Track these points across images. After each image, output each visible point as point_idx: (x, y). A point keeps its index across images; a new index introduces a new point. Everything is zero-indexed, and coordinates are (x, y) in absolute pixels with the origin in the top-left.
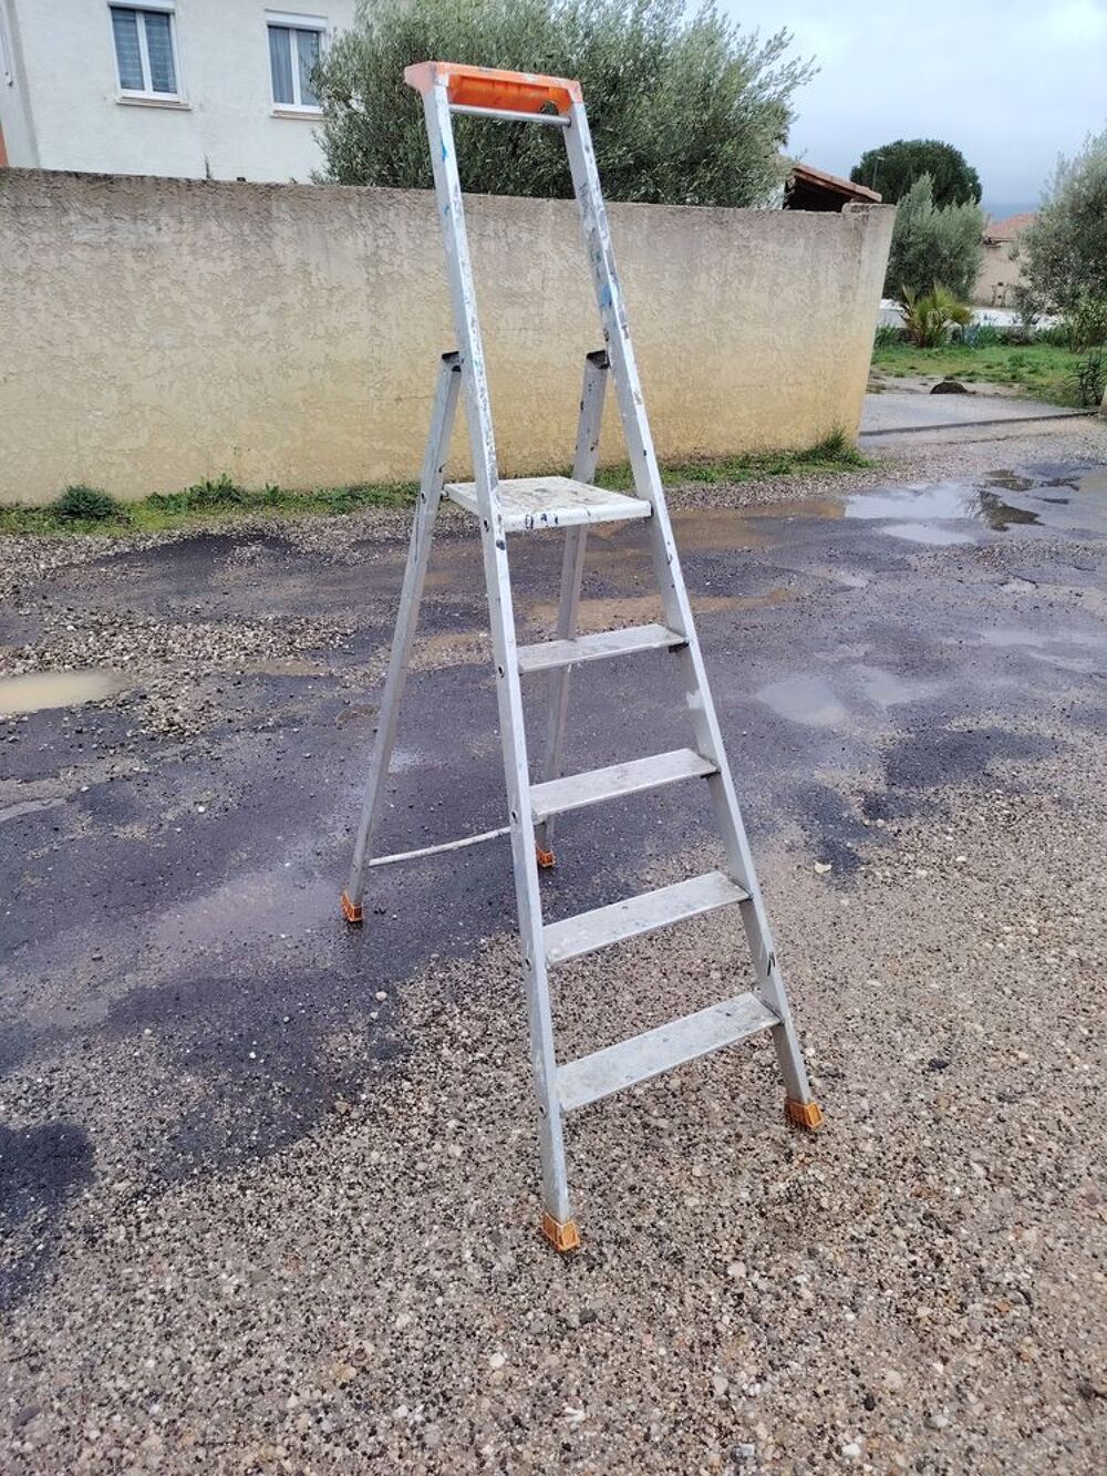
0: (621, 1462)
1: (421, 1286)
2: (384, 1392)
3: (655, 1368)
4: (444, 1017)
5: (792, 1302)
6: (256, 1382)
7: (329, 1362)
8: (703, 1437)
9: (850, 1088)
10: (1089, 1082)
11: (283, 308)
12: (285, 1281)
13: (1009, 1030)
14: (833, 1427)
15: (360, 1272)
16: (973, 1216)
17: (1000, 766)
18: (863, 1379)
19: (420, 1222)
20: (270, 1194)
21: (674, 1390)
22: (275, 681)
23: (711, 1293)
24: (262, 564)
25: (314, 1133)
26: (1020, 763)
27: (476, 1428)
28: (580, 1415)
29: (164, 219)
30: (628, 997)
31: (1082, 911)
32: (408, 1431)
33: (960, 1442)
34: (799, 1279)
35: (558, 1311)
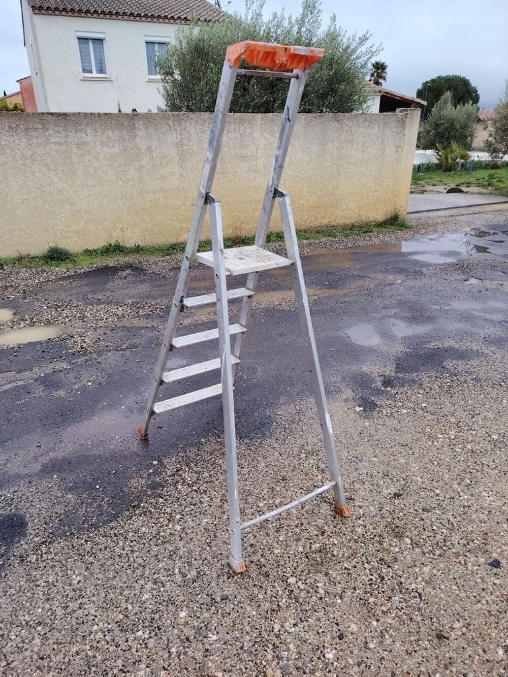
0: (229, 657)
1: (155, 583)
2: (133, 625)
3: (250, 619)
4: (181, 472)
5: (314, 594)
6: (81, 619)
7: (113, 613)
8: (266, 648)
9: (356, 504)
10: (466, 504)
11: (141, 166)
12: (99, 579)
13: (433, 480)
14: (323, 646)
15: (130, 577)
16: (402, 560)
17: (449, 364)
18: (339, 627)
19: (159, 557)
20: (97, 544)
21: (257, 629)
22: (128, 329)
23: (279, 589)
24: (130, 279)
25: (119, 519)
26: (460, 362)
27: (170, 641)
28: (215, 638)
29: (89, 131)
30: (263, 464)
31: (477, 428)
32: (141, 641)
33: (378, 655)
34: (319, 585)
35: (212, 595)
